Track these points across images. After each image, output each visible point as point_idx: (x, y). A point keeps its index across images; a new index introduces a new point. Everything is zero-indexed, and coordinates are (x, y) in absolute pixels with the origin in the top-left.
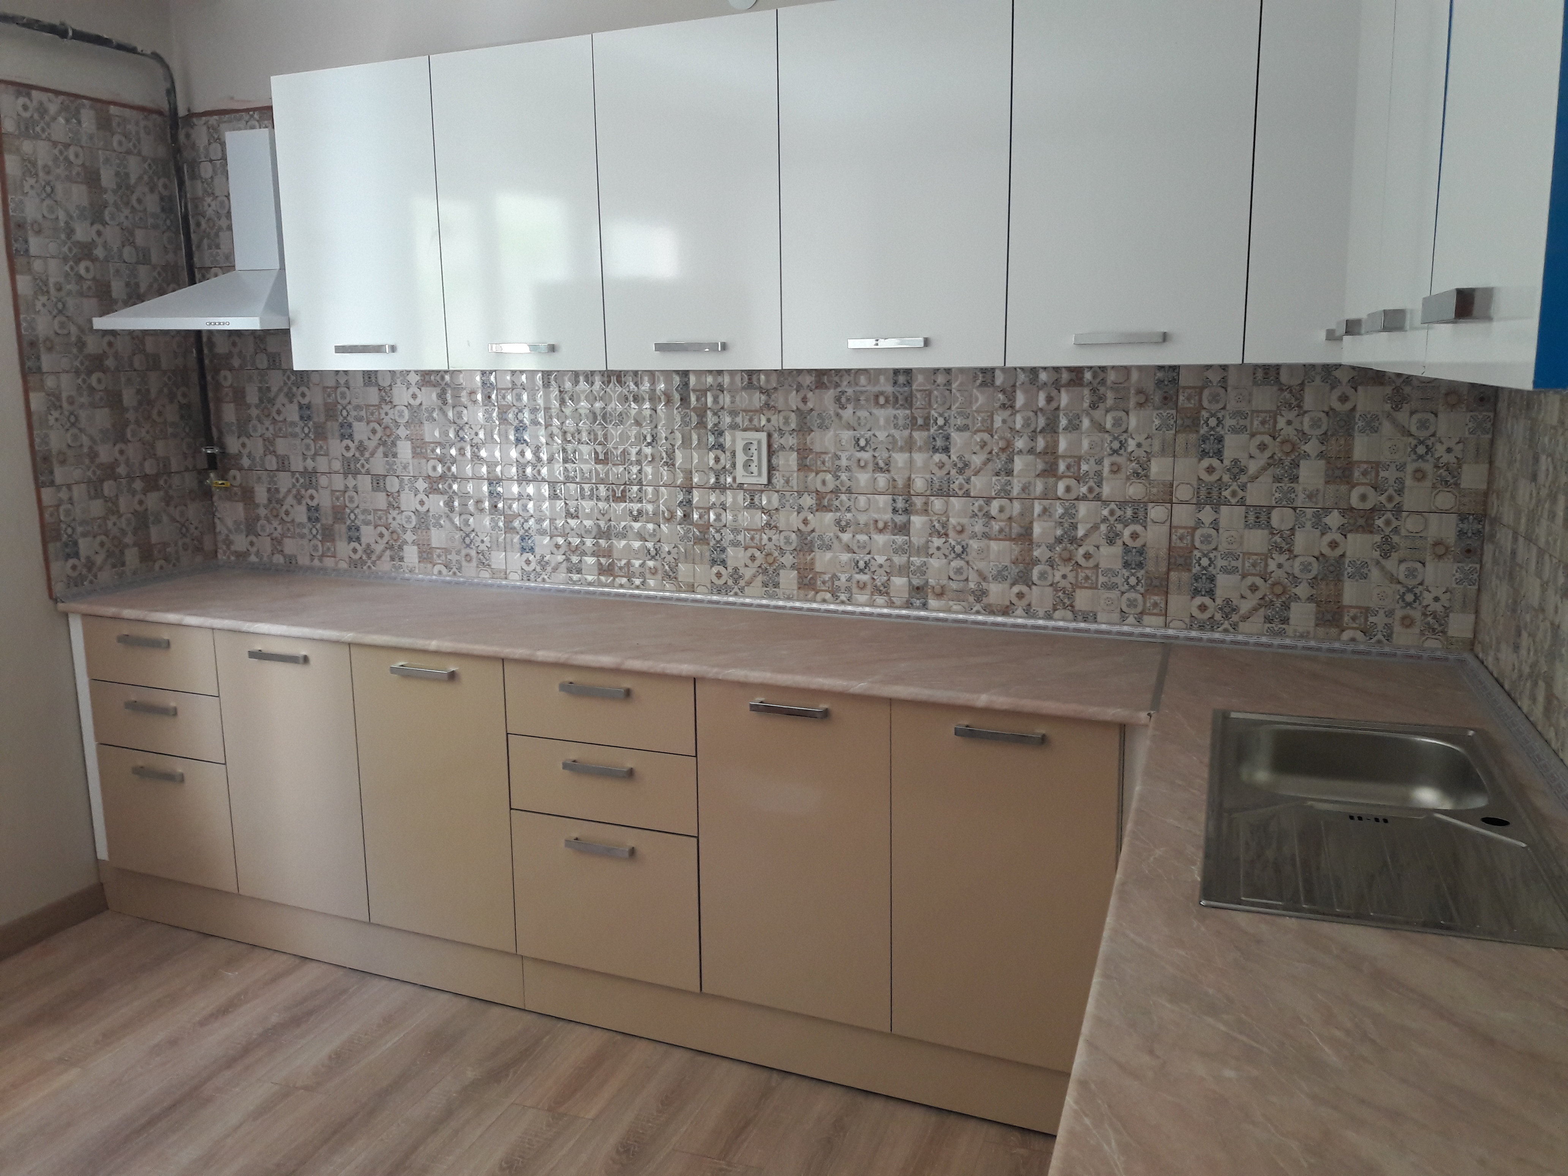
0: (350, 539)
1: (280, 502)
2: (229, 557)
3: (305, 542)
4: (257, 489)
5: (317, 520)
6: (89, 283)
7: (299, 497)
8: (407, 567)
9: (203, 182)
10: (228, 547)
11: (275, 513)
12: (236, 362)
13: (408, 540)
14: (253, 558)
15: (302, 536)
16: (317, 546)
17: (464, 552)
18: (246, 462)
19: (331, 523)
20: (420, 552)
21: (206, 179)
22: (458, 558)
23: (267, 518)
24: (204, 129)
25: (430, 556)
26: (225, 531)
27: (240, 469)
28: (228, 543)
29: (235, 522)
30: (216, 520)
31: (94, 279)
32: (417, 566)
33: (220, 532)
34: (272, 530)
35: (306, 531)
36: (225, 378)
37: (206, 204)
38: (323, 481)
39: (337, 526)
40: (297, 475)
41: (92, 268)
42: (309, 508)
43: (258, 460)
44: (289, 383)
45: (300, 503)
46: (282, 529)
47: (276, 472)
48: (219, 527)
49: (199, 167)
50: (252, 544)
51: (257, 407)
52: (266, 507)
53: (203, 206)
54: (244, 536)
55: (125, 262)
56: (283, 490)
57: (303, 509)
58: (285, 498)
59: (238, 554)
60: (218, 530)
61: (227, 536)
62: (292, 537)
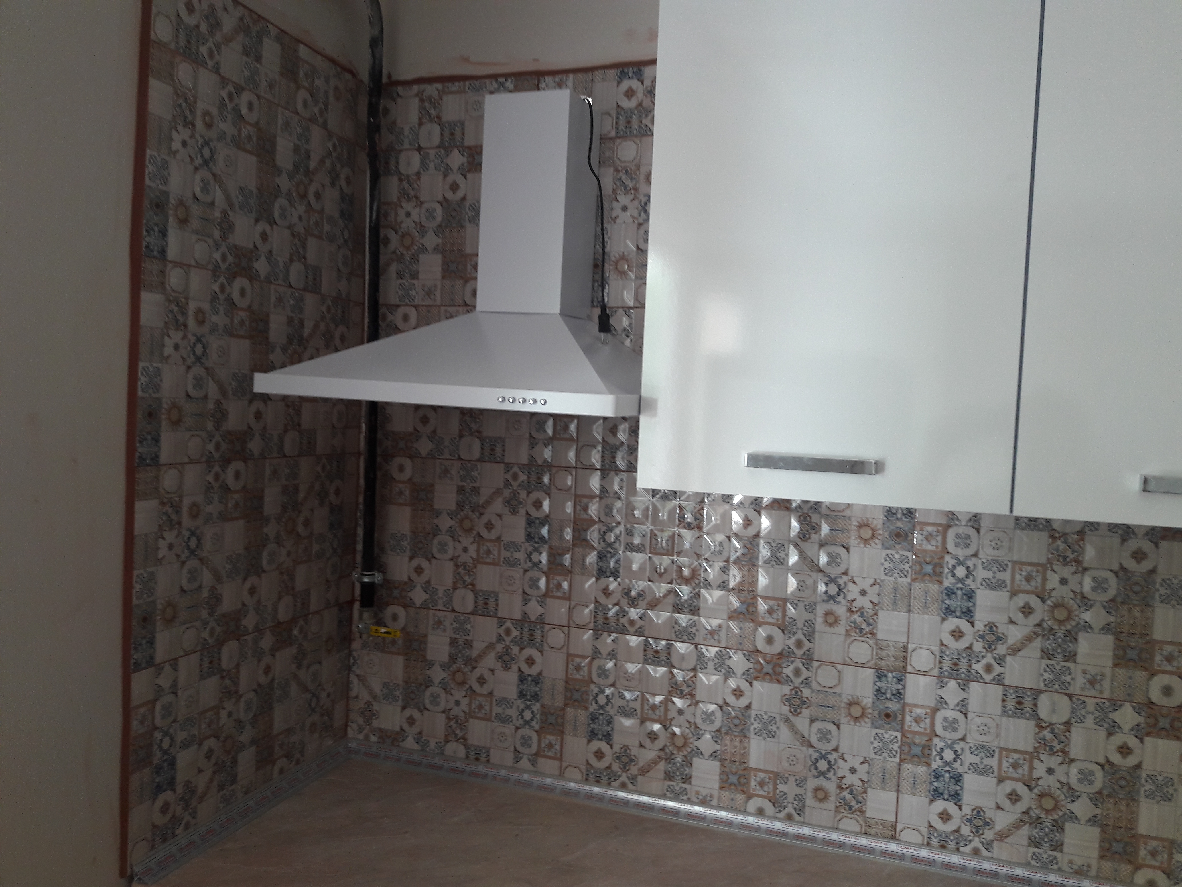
0: (593, 735)
1: (472, 662)
2: (367, 737)
3: (508, 730)
4: (431, 638)
5: (535, 697)
6: (242, 314)
7: (507, 658)
8: (697, 793)
9: (401, 180)
10: (368, 722)
11: (459, 677)
12: (424, 447)
13: (702, 748)
14: (410, 743)
15: (505, 720)
16: (530, 738)
17: (812, 783)
18: (419, 596)
19: (561, 704)
20: (722, 773)
21: (408, 176)
22: (799, 791)
23: (444, 686)
24: (415, 103)
25: (743, 781)
26: (365, 696)
27: (407, 605)
28: (368, 713)
29: (385, 685)
30: (353, 677)
31: (249, 308)
32: (716, 793)
33: (357, 697)
34: (451, 705)
35: (513, 712)
36: (401, 468)
37: (401, 213)
38: (556, 637)
39: (570, 712)
40: (508, 624)
41: (248, 289)
42: (522, 678)
43: (441, 593)
44: (515, 484)
45: (506, 667)
46: (470, 705)
47: (471, 616)
48: (356, 687)
49: (397, 158)
50: (411, 721)
51: (451, 515)
52: (444, 667)
53: (396, 214)
54: (399, 709)
55: (290, 286)
56: (479, 646)
57: (512, 677)
58: (480, 656)
59: (384, 735)
60: (353, 694)
61: (369, 704)
62: (487, 719)
